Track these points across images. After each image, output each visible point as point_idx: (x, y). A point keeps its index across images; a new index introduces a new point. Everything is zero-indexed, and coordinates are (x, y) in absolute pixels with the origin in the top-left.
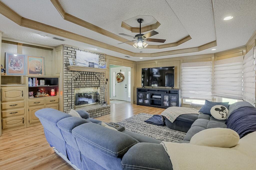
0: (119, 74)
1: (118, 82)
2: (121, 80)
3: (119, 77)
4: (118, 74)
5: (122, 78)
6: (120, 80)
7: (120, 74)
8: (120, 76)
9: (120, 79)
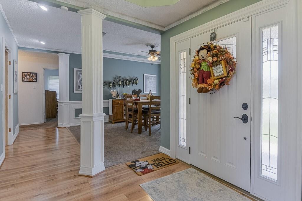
0: (205, 51)
1: (201, 91)
2: (217, 81)
3: (204, 68)
4: (198, 52)
5: (219, 71)
6: (209, 81)
7: (208, 48)
8: (210, 59)
9: (209, 75)
